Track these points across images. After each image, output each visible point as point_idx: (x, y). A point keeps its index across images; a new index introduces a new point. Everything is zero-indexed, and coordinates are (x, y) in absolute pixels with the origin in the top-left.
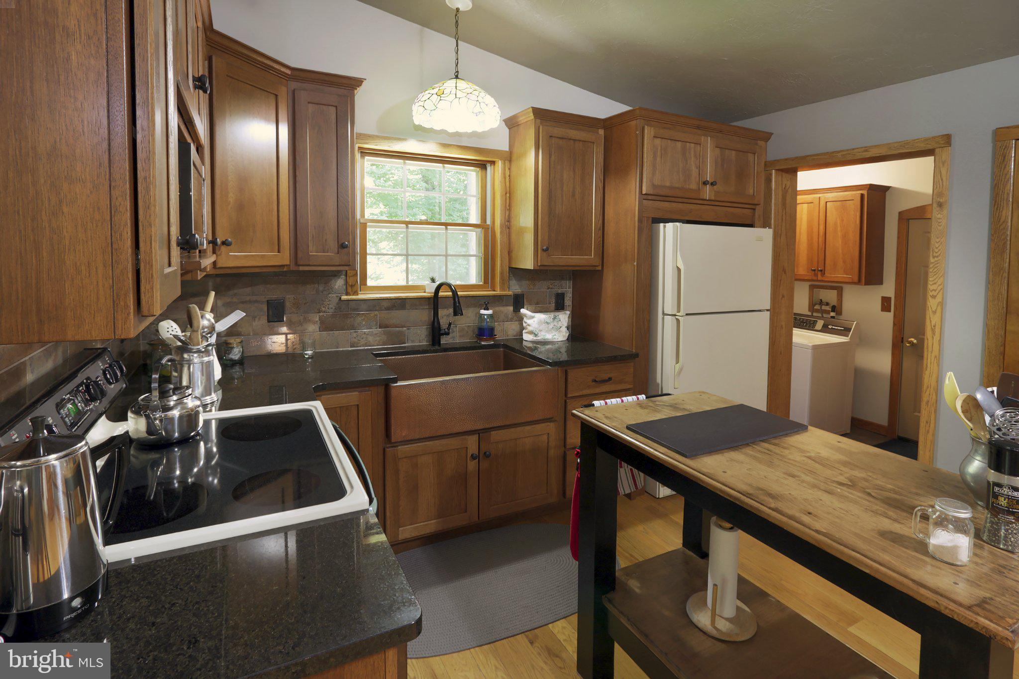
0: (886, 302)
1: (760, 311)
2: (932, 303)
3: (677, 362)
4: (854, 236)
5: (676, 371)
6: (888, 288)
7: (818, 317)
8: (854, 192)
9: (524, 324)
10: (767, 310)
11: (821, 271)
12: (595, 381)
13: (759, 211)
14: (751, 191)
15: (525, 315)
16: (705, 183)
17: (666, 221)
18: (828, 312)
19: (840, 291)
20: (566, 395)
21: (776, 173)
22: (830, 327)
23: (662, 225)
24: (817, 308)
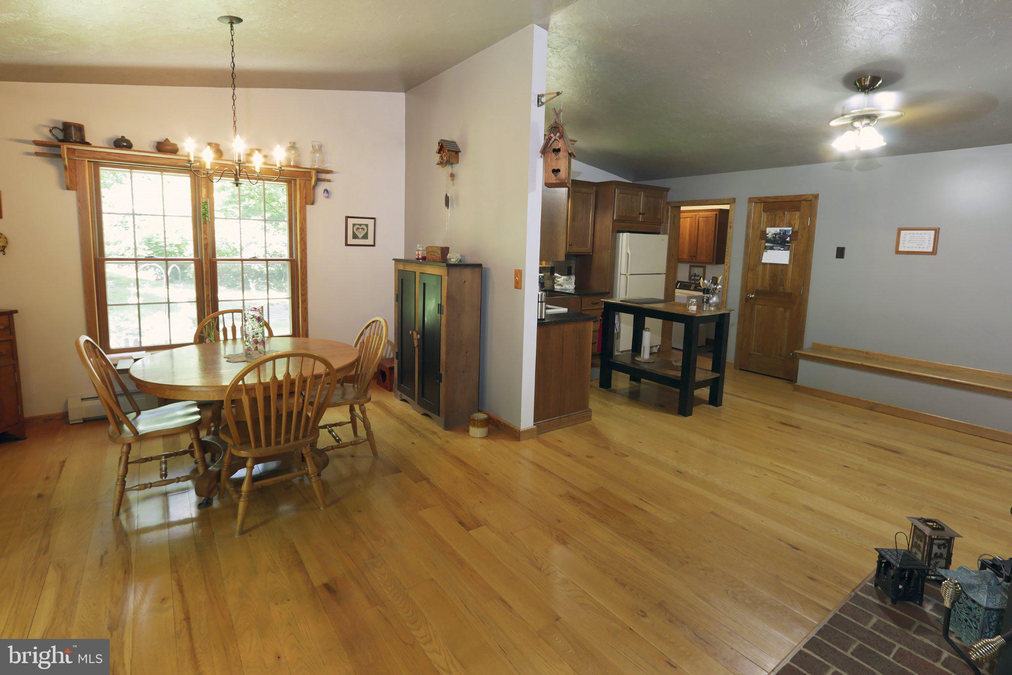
1: (661, 274)
4: (711, 237)
8: (712, 213)
9: (555, 281)
10: (664, 274)
11: (695, 256)
12: (592, 302)
13: (662, 226)
14: (659, 216)
15: (557, 277)
16: (640, 214)
17: (623, 232)
19: (704, 267)
21: (670, 207)
23: (621, 234)
24: (693, 278)
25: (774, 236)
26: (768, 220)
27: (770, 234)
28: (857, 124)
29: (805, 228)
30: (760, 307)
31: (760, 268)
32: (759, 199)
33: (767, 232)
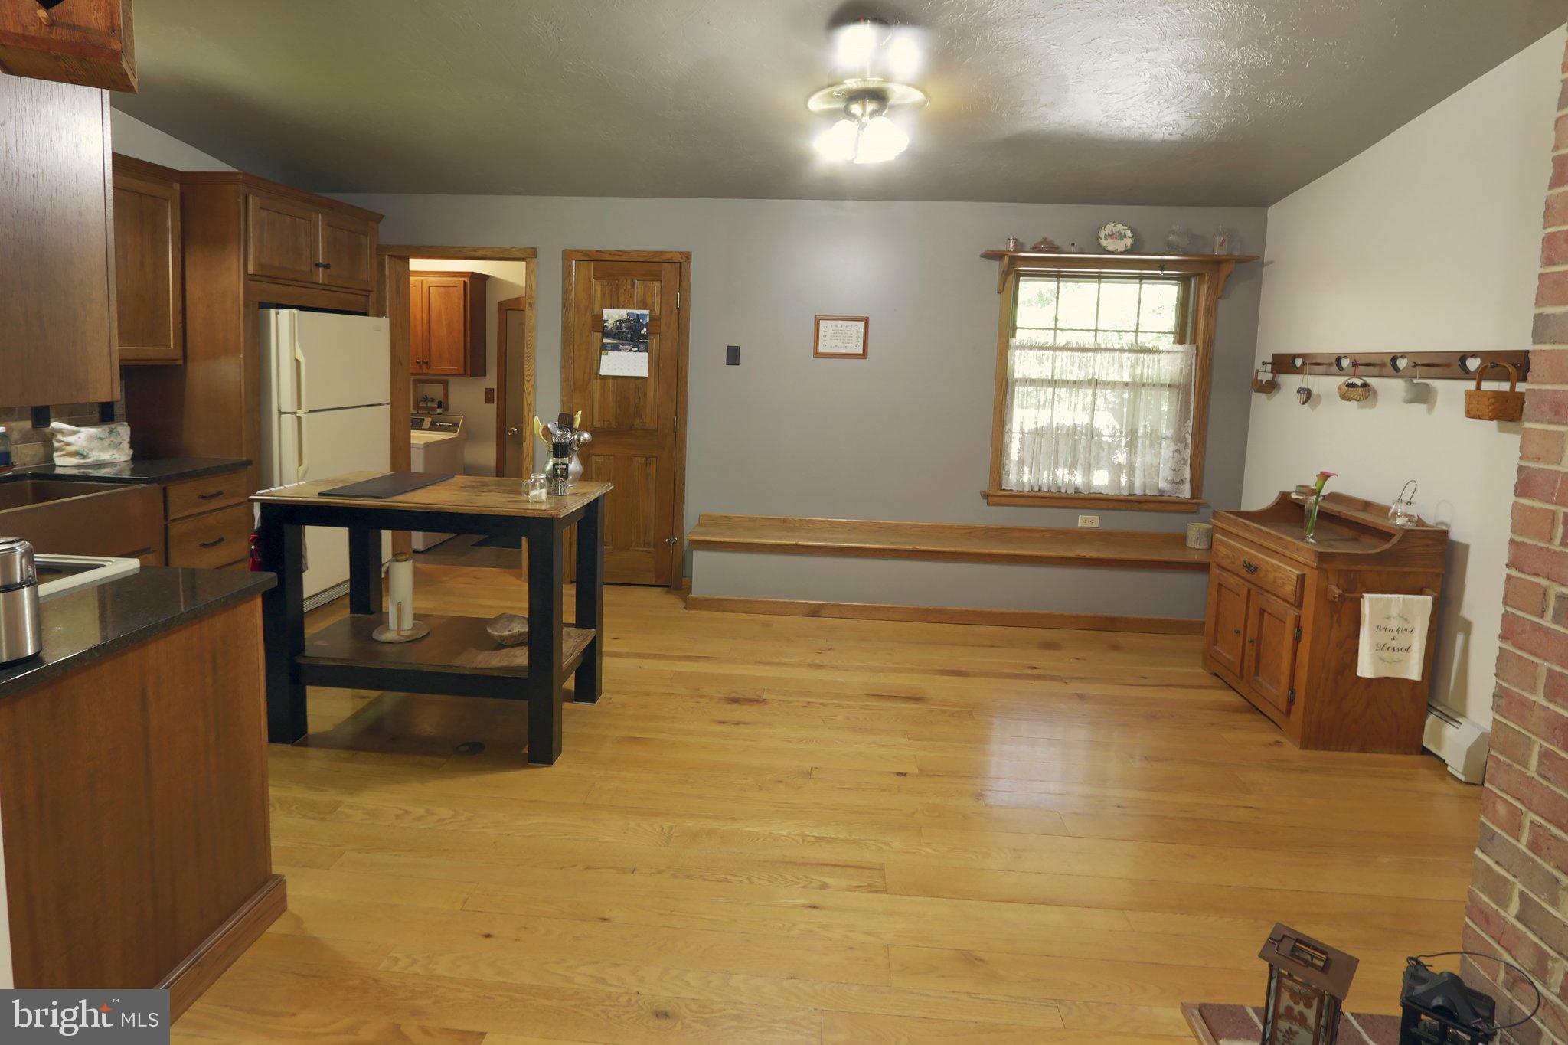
0: (489, 392)
1: (380, 404)
2: (527, 386)
3: (300, 464)
4: (458, 325)
5: (300, 475)
6: (491, 380)
7: (426, 416)
8: (457, 279)
9: (56, 444)
10: (387, 404)
11: (427, 363)
12: (202, 497)
13: (373, 297)
14: (365, 278)
15: (56, 429)
16: (318, 265)
17: (278, 307)
18: (434, 409)
19: (445, 384)
20: (166, 517)
21: (389, 258)
22: (438, 424)
23: (273, 311)
24: (422, 404)
25: (618, 324)
26: (603, 294)
27: (611, 321)
28: (855, 108)
29: (671, 312)
30: (601, 459)
31: (596, 385)
32: (585, 253)
33: (605, 317)
